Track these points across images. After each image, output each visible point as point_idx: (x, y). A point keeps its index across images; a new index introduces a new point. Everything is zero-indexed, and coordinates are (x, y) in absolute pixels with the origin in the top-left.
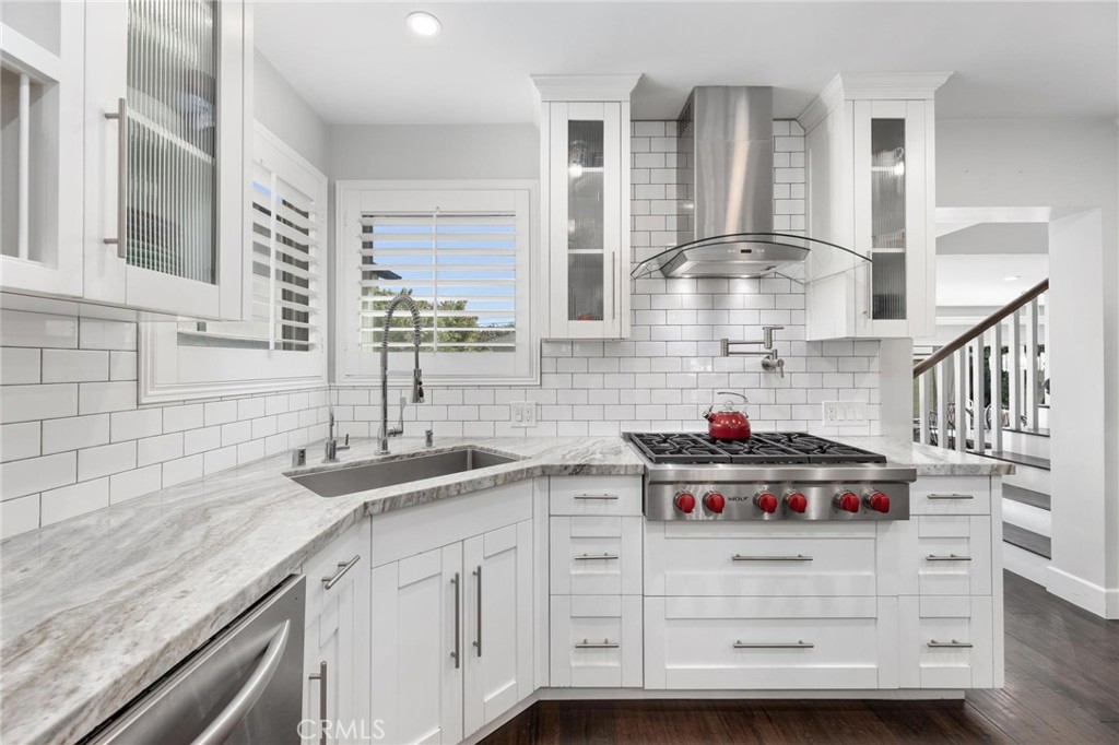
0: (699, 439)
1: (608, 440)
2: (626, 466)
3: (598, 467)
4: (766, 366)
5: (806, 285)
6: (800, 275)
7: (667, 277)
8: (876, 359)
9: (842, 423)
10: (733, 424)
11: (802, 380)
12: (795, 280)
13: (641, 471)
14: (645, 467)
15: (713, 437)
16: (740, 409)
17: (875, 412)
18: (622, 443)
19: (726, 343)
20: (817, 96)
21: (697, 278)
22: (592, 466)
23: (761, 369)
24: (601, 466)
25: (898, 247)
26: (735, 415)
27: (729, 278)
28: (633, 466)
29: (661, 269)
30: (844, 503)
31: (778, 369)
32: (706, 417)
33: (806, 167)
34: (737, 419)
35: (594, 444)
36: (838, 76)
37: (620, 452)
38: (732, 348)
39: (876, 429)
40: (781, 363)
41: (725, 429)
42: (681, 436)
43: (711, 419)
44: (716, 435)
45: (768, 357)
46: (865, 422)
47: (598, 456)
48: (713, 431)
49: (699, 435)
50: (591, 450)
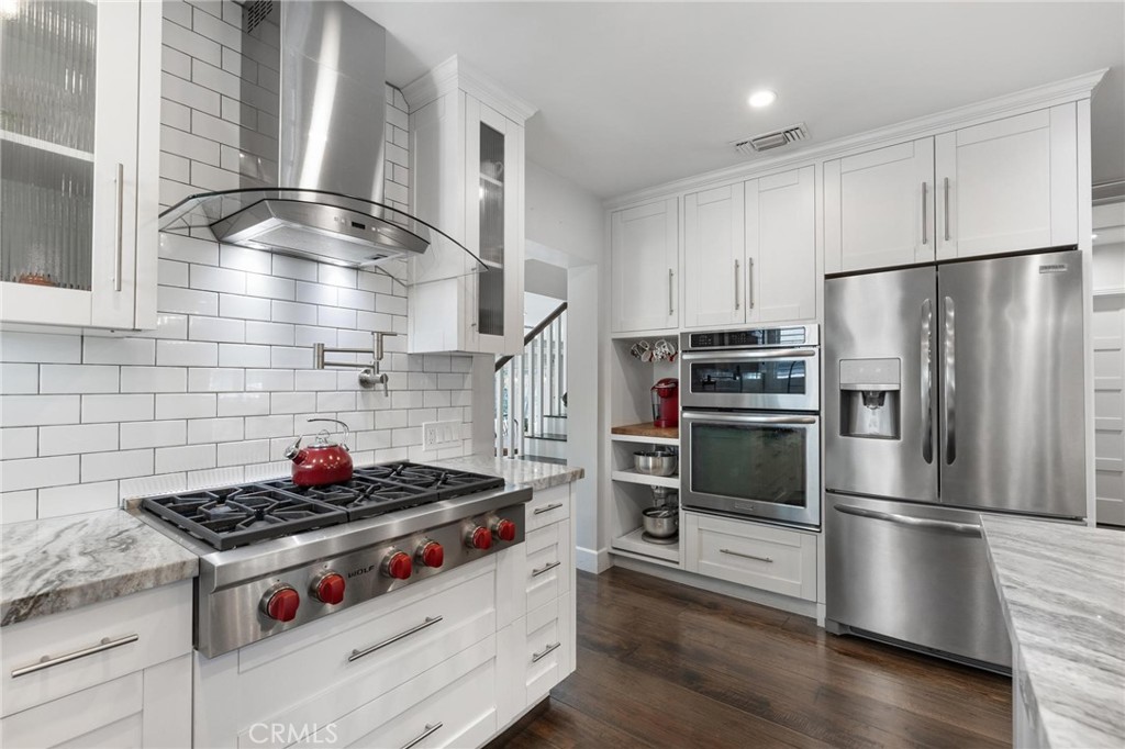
0: (280, 491)
1: (91, 519)
2: (158, 571)
3: (82, 590)
4: (364, 383)
5: (408, 287)
6: (402, 276)
7: (221, 239)
8: (470, 376)
9: (441, 446)
10: (329, 462)
11: (402, 399)
12: (397, 280)
13: (191, 571)
14: (200, 562)
15: (301, 483)
16: (336, 440)
17: (468, 431)
18: (131, 522)
19: (322, 350)
20: (428, 71)
21: (272, 252)
22: (68, 591)
23: (358, 387)
24: (92, 586)
25: (498, 262)
26: (334, 450)
27: (318, 262)
28: (172, 568)
29: (210, 226)
30: (478, 541)
31: (381, 386)
32: (290, 457)
33: (409, 151)
34: (335, 455)
35: (58, 536)
36: (455, 56)
37: (134, 541)
38: (329, 357)
39: (468, 449)
40: (384, 379)
41: (319, 470)
42: (248, 489)
43: (297, 459)
44: (306, 481)
45: (366, 372)
46: (460, 443)
47: (78, 563)
48: (299, 475)
49: (273, 484)
50: (55, 549)
